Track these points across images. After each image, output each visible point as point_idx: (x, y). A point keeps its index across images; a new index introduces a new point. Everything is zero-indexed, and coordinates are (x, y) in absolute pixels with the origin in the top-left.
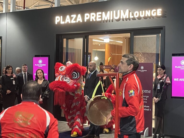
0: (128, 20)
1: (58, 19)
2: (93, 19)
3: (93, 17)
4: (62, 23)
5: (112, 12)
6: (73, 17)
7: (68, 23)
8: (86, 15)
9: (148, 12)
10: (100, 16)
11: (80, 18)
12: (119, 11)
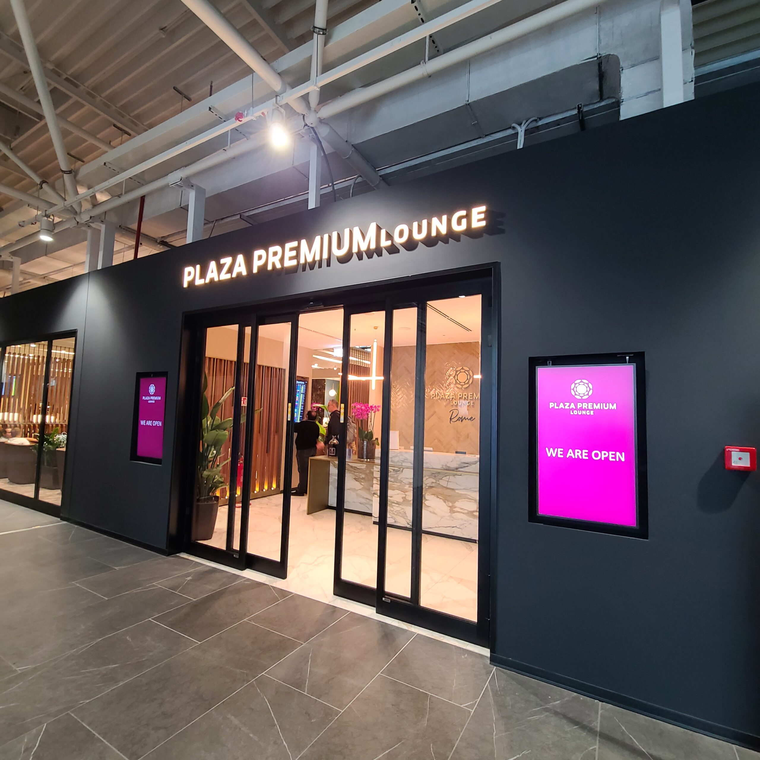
0: (375, 254)
1: (189, 274)
2: (274, 265)
3: (275, 257)
4: (199, 282)
5: (326, 237)
6: (224, 264)
7: (212, 280)
8: (257, 253)
9: (441, 222)
10: (294, 253)
11: (241, 265)
12: (347, 231)
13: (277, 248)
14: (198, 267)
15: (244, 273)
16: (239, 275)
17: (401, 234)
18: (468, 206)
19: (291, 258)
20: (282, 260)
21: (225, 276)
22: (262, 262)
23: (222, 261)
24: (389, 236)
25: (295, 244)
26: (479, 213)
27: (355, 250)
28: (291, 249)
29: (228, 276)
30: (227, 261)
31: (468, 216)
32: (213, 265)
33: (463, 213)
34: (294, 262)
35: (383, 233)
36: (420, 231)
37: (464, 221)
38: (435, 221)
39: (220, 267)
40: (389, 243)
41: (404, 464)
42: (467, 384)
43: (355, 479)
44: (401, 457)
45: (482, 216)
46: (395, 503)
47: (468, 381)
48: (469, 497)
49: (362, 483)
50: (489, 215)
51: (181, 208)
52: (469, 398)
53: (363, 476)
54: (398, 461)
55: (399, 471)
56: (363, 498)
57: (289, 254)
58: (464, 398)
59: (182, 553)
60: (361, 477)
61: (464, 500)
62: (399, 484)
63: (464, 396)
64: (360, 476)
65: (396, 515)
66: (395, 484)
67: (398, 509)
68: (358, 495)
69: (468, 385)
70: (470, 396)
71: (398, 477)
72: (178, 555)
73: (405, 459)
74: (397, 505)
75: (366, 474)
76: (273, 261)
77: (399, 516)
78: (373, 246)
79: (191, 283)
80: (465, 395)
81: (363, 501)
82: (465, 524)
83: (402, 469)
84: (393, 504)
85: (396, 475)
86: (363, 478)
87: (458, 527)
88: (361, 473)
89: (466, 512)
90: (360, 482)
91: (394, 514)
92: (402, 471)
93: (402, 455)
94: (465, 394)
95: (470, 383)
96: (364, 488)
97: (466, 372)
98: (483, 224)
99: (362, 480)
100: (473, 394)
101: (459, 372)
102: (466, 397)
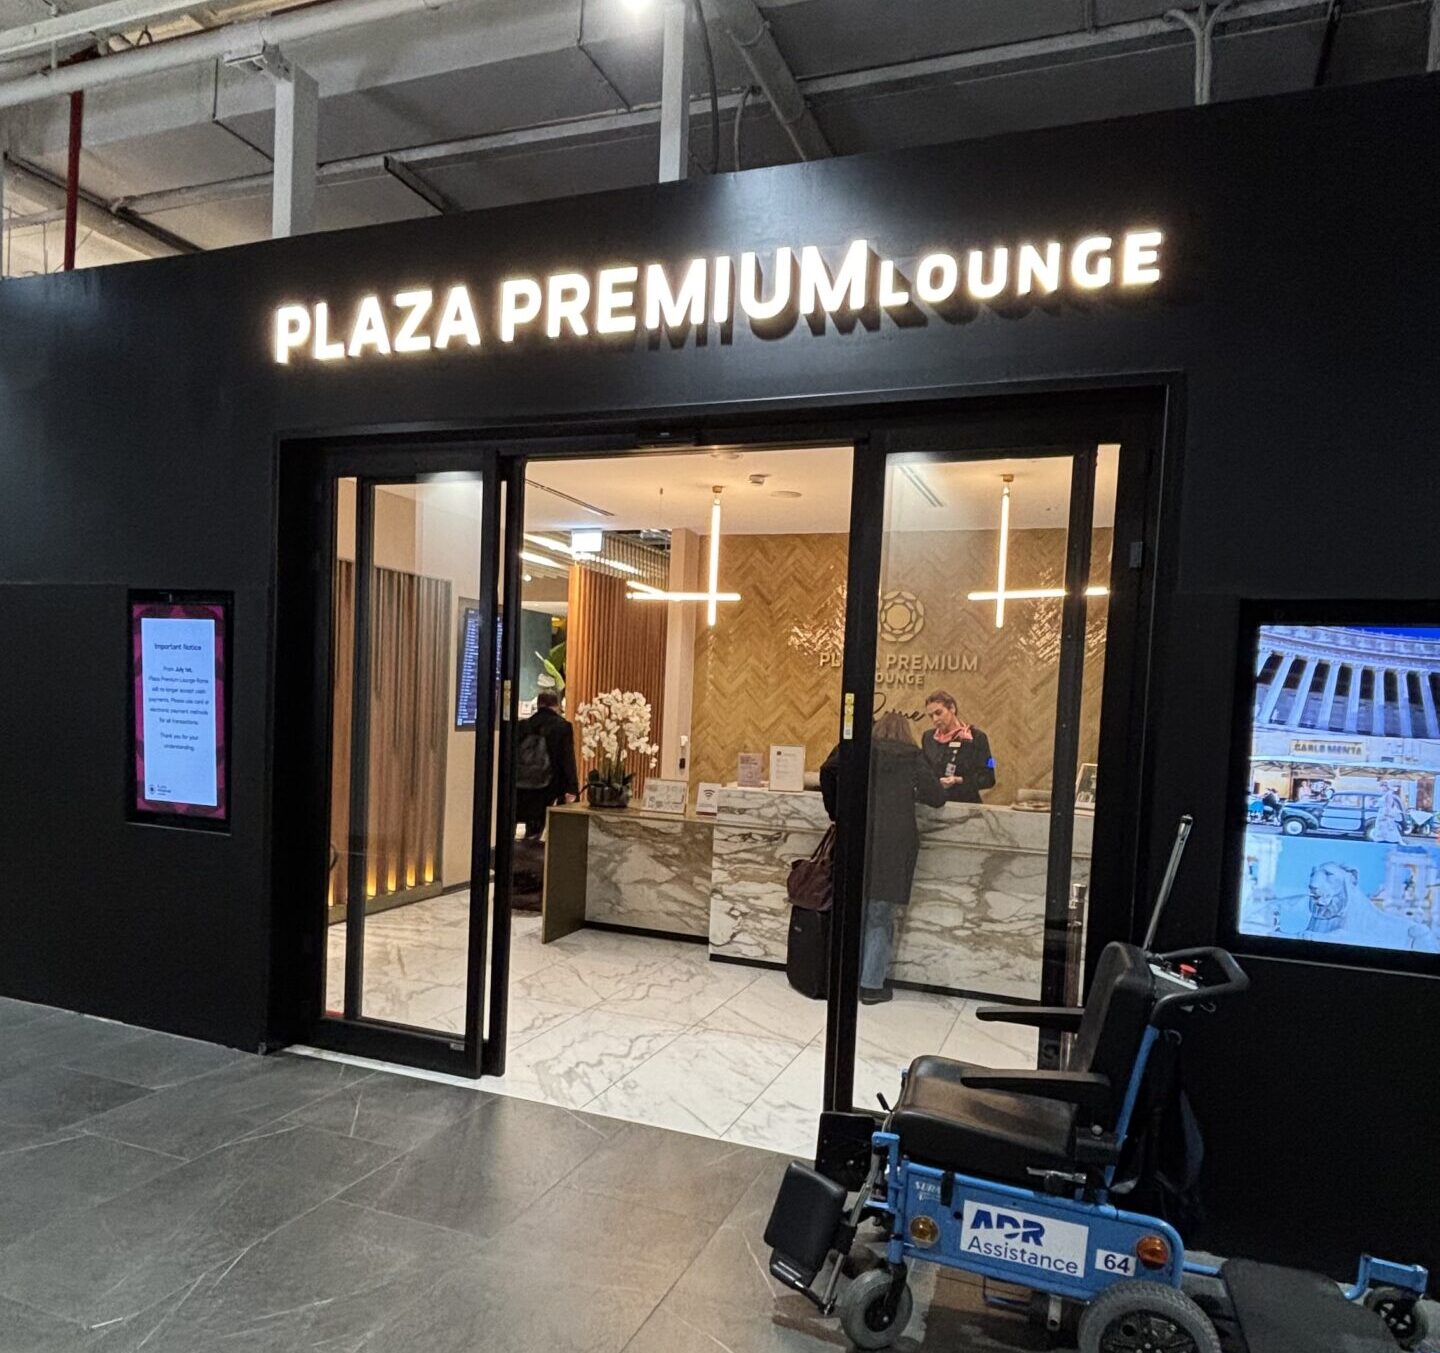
0: (859, 325)
1: (293, 326)
2: (565, 325)
3: (568, 304)
4: (327, 352)
5: (722, 263)
6: (409, 309)
7: (368, 351)
8: (511, 288)
9: (1044, 259)
10: (626, 299)
11: (462, 314)
12: (783, 256)
13: (575, 280)
14: (322, 309)
15: (474, 339)
16: (456, 343)
17: (937, 277)
18: (1115, 227)
19: (617, 312)
20: (589, 314)
21: (410, 343)
22: (527, 315)
23: (402, 299)
24: (903, 282)
25: (628, 274)
26: (1144, 249)
27: (806, 307)
28: (618, 288)
29: (422, 344)
30: (416, 300)
31: (1114, 253)
32: (369, 307)
33: (1102, 242)
34: (627, 324)
35: (887, 268)
36: (987, 275)
37: (1105, 264)
38: (1028, 252)
39: (394, 317)
40: (902, 298)
41: (790, 823)
42: (909, 632)
43: (654, 857)
44: (783, 807)
45: (1153, 256)
46: (766, 912)
47: (911, 626)
48: (945, 896)
49: (673, 868)
50: (1169, 258)
51: (217, 122)
52: (913, 667)
53: (676, 850)
54: (775, 817)
55: (776, 839)
56: (675, 900)
57: (608, 300)
58: (899, 667)
59: (296, 1046)
60: (670, 853)
61: (932, 903)
62: (777, 869)
63: (900, 663)
64: (667, 850)
65: (769, 939)
66: (768, 868)
67: (774, 925)
68: (663, 896)
69: (911, 636)
70: (914, 662)
71: (773, 852)
72: (287, 1050)
73: (792, 813)
74: (772, 917)
75: (683, 846)
76: (564, 315)
77: (776, 940)
78: (858, 302)
79: (300, 357)
80: (904, 659)
81: (675, 907)
82: (933, 955)
83: (784, 834)
84: (762, 915)
85: (769, 849)
86: (674, 856)
87: (917, 961)
88: (669, 843)
89: (937, 928)
90: (668, 866)
91: (762, 936)
92: (785, 840)
93: (786, 803)
94: (905, 656)
95: (917, 629)
96: (678, 879)
97: (908, 604)
98: (1153, 276)
99: (674, 861)
100: (922, 659)
101: (890, 604)
102: (905, 663)
